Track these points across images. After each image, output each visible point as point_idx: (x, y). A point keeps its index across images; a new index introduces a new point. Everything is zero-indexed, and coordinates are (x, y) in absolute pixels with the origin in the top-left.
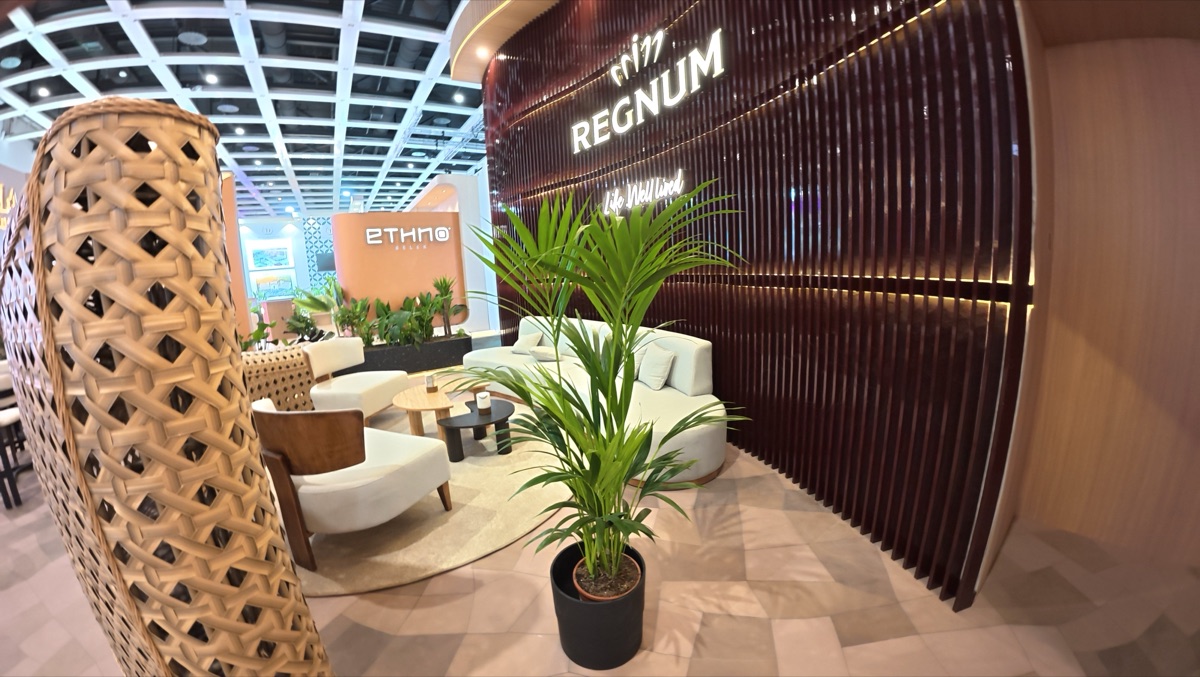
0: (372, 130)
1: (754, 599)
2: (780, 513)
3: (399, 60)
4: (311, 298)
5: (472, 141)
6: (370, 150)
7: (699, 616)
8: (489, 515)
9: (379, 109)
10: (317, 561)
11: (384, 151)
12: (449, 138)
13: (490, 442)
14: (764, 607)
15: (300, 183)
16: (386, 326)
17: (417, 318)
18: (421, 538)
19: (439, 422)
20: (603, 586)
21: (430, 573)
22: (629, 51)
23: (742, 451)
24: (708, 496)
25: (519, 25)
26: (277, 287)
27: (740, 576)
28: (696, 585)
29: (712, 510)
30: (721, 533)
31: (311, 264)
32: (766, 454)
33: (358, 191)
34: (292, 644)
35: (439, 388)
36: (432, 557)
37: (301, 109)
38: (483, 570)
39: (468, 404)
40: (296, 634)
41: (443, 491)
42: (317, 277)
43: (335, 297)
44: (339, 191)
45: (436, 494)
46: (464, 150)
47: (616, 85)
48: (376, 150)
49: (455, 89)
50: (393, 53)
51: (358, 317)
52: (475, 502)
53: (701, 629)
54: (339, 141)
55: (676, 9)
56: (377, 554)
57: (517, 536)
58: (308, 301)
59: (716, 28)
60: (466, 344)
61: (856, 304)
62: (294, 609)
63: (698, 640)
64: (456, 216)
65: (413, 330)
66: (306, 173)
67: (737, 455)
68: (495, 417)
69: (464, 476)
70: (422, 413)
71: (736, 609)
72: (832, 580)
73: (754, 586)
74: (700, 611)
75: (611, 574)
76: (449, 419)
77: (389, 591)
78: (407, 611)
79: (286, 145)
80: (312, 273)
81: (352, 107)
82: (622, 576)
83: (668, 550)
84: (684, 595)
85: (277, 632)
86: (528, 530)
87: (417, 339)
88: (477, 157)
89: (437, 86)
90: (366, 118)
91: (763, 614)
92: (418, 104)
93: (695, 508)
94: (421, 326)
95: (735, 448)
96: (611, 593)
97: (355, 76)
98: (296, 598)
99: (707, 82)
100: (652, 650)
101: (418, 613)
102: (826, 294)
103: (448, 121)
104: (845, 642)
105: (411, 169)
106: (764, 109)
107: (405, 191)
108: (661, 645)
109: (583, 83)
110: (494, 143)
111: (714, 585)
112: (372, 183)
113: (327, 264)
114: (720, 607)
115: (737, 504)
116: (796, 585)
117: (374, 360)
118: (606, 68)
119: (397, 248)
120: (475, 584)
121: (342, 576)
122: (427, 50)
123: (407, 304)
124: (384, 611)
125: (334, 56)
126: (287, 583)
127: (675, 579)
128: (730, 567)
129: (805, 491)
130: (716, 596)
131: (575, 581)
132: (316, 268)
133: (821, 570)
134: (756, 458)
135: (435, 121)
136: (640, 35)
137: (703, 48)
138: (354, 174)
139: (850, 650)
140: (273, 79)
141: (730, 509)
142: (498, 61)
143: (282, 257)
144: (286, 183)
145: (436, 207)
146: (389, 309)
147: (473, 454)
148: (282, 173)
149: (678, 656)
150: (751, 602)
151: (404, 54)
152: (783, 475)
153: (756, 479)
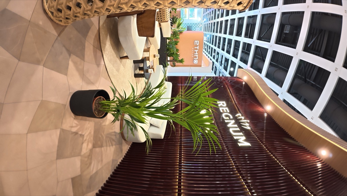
0: (225, 44)
1: (87, 151)
2: (111, 158)
3: (243, 54)
4: (181, 23)
5: (220, 72)
6: (219, 43)
7: (83, 134)
8: (118, 70)
9: (230, 47)
10: (109, 18)
11: (219, 47)
12: (221, 66)
13: (138, 72)
14: (85, 154)
15: (212, 23)
16: (172, 44)
17: (174, 53)
18: (113, 50)
19: (145, 57)
20: (97, 105)
21: (103, 52)
22: (245, 119)
23: (130, 146)
24: (118, 136)
25: (253, 89)
26: (184, 14)
27: (94, 146)
28: (92, 133)
29: (114, 137)
30: (107, 140)
31: (189, 24)
32: (129, 154)
33: (208, 39)
34: (90, 10)
35: (155, 58)
36: (108, 52)
37: (232, 26)
38: (102, 67)
39: (150, 66)
40: (93, 12)
41: (126, 57)
42: (186, 25)
43: (181, 30)
44: (209, 34)
45: (125, 55)
46: (217, 69)
47: (236, 115)
48: (219, 45)
49: (235, 68)
50: (245, 52)
51: (176, 36)
52: (122, 66)
53: (79, 134)
54: (223, 35)
55: (256, 133)
56: (110, 36)
57: (111, 79)
58: (180, 23)
59: (251, 144)
60: (165, 66)
61: (174, 183)
62: (101, 12)
63: (76, 133)
64: (201, 66)
65: (170, 51)
66: (214, 25)
67: (129, 145)
68: (146, 74)
69: (129, 64)
70: (149, 53)
71: (85, 145)
72: (91, 175)
73: (91, 150)
74: (85, 134)
75: (100, 108)
76: (146, 60)
77: (99, 39)
78: (92, 44)
79: (223, 21)
80: (187, 24)
81: (231, 40)
82: (99, 111)
83: (103, 124)
84: (90, 129)
85: (95, 6)
86: (113, 82)
87: (168, 52)
88: (215, 73)
89: (236, 64)
90: (228, 43)
91: (82, 153)
92: (231, 58)
93: (115, 132)
94: (171, 54)
95: (131, 144)
96: (95, 108)
97: (240, 42)
98: (104, 13)
99: (237, 141)
100: (74, 119)
101: (92, 47)
102: (176, 174)
103: (226, 66)
104: (73, 179)
105: (213, 54)
106: (229, 157)
107: (207, 52)
108: (76, 122)
109: (236, 105)
110: (219, 79)
111: (92, 138)
112: (210, 43)
113: (189, 29)
114: (85, 140)
115: (115, 145)
116: (90, 164)
117: (163, 40)
118: (240, 112)
119: (193, 49)
120: (98, 65)
121: (104, 25)
122: (246, 62)
123: (177, 50)
124: (93, 37)
125: (246, 36)
126: (110, 11)
127: (95, 126)
128: (97, 143)
129: (117, 166)
130: (89, 139)
131: (99, 97)
132: (188, 25)
133: (94, 171)
134: (127, 151)
135: (226, 62)
136: (249, 122)
137: (246, 140)
138: (213, 38)
139: (70, 181)
140: (241, 19)
141: (114, 143)
142: (243, 82)
143: (192, 16)
144: (212, 20)
145: (203, 61)
146: (176, 45)
147: (135, 66)
148: (215, 19)
149: (72, 127)
150: (86, 150)
151: (245, 56)
152: (122, 159)
153: (122, 151)
